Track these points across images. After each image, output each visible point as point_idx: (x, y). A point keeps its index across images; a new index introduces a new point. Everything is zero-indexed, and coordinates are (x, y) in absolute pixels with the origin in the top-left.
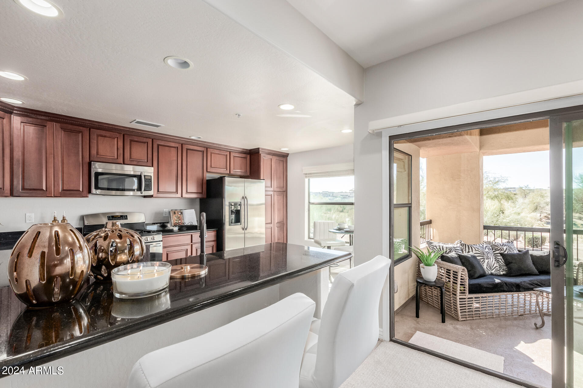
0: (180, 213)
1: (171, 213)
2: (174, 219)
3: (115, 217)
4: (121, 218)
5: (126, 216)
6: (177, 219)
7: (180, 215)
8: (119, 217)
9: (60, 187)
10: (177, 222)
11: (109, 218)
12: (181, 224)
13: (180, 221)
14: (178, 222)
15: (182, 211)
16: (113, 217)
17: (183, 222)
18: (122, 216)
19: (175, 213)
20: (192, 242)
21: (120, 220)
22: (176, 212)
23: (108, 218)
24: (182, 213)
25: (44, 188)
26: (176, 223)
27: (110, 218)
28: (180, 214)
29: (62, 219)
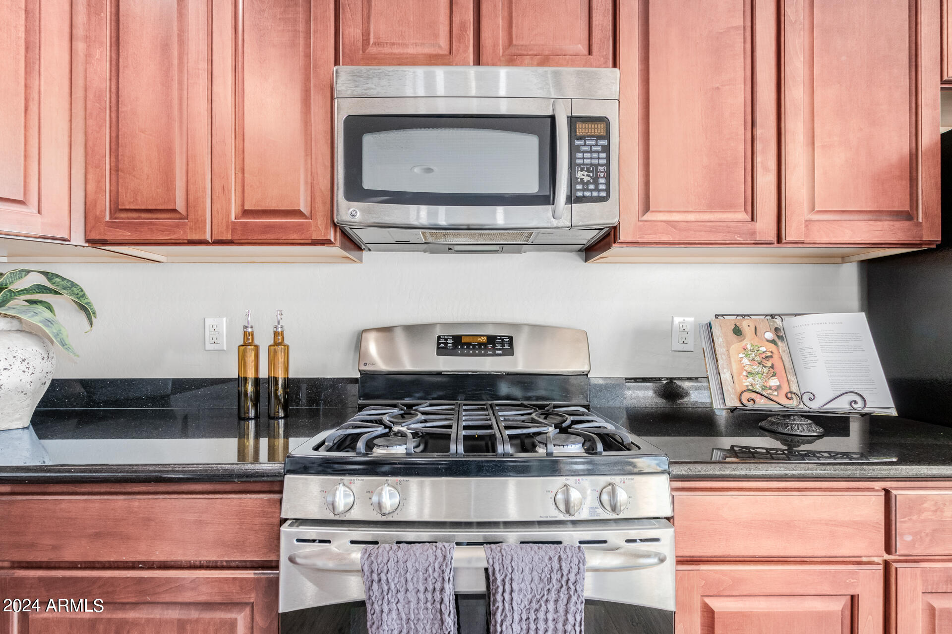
0: (769, 335)
1: (716, 331)
2: (735, 367)
3: (464, 340)
4: (490, 346)
5: (507, 341)
6: (757, 368)
7: (772, 347)
8: (480, 344)
9: (230, 199)
10: (758, 388)
11: (442, 345)
12: (784, 401)
13: (774, 382)
14: (764, 387)
15: (778, 321)
16: (457, 340)
17: (794, 389)
18: (492, 339)
19: (737, 331)
20: (888, 547)
21: (485, 355)
22: (746, 326)
23: (439, 344)
24: (780, 334)
25: (180, 206)
26: (748, 390)
27: (446, 344)
28: (773, 342)
29: (272, 342)
